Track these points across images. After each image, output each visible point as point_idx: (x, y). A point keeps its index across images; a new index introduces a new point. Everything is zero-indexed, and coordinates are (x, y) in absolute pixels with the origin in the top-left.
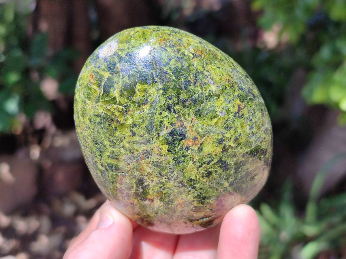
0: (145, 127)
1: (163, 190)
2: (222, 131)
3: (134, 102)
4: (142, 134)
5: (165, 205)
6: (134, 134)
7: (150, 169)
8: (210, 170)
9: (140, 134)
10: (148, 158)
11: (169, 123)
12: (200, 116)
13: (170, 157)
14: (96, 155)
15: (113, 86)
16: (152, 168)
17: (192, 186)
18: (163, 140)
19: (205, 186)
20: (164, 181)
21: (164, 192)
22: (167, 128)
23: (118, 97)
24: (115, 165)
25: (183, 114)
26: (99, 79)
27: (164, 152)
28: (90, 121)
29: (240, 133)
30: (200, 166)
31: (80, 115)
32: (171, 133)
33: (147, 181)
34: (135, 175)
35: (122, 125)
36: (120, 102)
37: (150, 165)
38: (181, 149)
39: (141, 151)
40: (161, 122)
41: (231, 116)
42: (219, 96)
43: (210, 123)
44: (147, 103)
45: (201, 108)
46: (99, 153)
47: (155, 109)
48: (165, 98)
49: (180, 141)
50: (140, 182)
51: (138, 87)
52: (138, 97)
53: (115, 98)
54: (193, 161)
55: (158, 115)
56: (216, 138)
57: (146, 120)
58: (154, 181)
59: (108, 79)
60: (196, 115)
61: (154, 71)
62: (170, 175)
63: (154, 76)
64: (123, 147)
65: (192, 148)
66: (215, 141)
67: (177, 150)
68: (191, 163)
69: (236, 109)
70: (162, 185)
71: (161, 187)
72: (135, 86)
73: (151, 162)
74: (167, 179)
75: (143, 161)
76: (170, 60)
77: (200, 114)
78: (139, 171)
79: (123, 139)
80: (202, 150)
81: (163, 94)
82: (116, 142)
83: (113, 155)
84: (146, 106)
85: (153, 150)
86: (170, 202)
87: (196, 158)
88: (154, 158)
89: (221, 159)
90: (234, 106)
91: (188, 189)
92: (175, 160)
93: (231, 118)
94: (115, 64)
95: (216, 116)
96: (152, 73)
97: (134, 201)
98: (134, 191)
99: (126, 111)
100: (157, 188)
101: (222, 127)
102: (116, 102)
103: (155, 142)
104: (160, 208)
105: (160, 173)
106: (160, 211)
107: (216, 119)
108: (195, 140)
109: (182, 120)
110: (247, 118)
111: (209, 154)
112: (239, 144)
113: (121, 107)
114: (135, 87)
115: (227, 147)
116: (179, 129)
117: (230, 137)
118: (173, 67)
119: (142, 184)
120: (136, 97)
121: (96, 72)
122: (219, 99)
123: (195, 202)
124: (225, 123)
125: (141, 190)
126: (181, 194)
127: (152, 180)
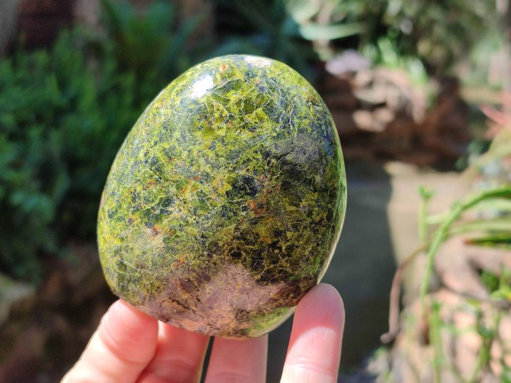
0: (230, 150)
1: (180, 230)
2: (288, 225)
3: (242, 119)
4: (220, 154)
5: (163, 249)
6: (212, 148)
7: (190, 196)
8: (242, 252)
9: (219, 153)
10: (201, 182)
11: (254, 167)
12: (285, 190)
13: (221, 202)
14: (151, 139)
15: (237, 90)
16: (193, 197)
17: (211, 252)
18: (232, 178)
19: (221, 265)
20: (190, 222)
21: (178, 233)
22: (248, 170)
23: (231, 103)
24: (161, 163)
25: (273, 172)
26: (229, 73)
27: (222, 191)
28: (181, 102)
29: (300, 245)
30: (238, 238)
31: (175, 90)
32: (246, 179)
33: (174, 207)
34: (170, 190)
35: (211, 130)
36: (230, 108)
37: (195, 192)
38: (238, 203)
39: (201, 170)
40: (249, 160)
41: (309, 220)
42: (315, 191)
43: (287, 205)
44: (253, 132)
45: (292, 184)
46: (158, 139)
47: (254, 142)
48: (272, 143)
49: (247, 194)
50: (167, 202)
51: (259, 111)
52: (250, 118)
53: (228, 100)
54: (238, 226)
55: (251, 151)
56: (278, 226)
57: (237, 145)
58: (181, 212)
59: (238, 80)
60: (282, 185)
61: (284, 112)
62: (203, 220)
63: (282, 116)
64: (189, 151)
65: (249, 212)
66: (275, 228)
67: (235, 201)
68: (233, 226)
69: (318, 219)
70: (184, 224)
71: (180, 225)
72: (257, 107)
73: (199, 190)
74: (195, 222)
75: (194, 182)
76: (306, 118)
77: (286, 188)
78: (178, 189)
79: (198, 143)
80: (256, 223)
81: (274, 137)
82: (187, 141)
83: (170, 151)
84: (250, 133)
85: (214, 179)
86: (172, 250)
87: (244, 226)
88: (206, 188)
89: (261, 251)
90: (318, 214)
91: (203, 251)
92: (223, 209)
93: (307, 222)
94: (256, 76)
95: (297, 205)
96: (281, 112)
97: (137, 219)
98: (149, 208)
99: (228, 121)
100: (175, 223)
101: (292, 221)
102: (227, 105)
103: (223, 173)
104: (154, 250)
105: (195, 210)
106: (151, 252)
107: (294, 208)
108: (259, 208)
109: (267, 177)
110: (318, 238)
111: (257, 234)
112: (289, 256)
113: (226, 113)
114: (256, 109)
115: (277, 246)
116: (257, 183)
117: (289, 238)
118: (303, 126)
119: (167, 205)
120: (249, 117)
121: (231, 67)
122: (313, 193)
123: (194, 274)
124: (297, 221)
125: (158, 212)
126: (192, 251)
127: (180, 210)
